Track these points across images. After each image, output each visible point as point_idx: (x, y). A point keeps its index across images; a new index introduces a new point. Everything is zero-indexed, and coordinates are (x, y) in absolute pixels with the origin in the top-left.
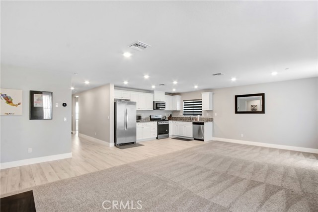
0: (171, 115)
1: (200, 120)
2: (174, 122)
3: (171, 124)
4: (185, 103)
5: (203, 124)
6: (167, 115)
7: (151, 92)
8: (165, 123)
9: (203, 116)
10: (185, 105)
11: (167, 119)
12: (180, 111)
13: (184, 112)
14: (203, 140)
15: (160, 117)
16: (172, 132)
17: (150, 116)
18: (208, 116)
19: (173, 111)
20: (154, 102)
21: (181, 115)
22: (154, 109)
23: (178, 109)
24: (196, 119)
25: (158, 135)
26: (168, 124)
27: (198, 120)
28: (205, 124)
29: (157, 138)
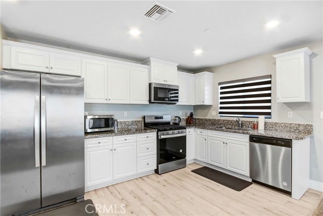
0: (192, 115)
1: (265, 128)
2: (199, 130)
3: (192, 135)
4: (222, 88)
5: (287, 143)
6: (183, 115)
7: (144, 61)
8: (176, 134)
9: (274, 119)
10: (222, 93)
11: (183, 123)
12: (210, 106)
13: (221, 108)
14: (289, 193)
15: (167, 118)
16: (192, 152)
17: (144, 118)
18: (293, 118)
19: (197, 107)
20: (150, 84)
21: (214, 114)
22: (150, 101)
23: (207, 103)
24: (255, 127)
25: (159, 163)
26: (185, 137)
27: (261, 131)
28: (295, 143)
29: (157, 171)
